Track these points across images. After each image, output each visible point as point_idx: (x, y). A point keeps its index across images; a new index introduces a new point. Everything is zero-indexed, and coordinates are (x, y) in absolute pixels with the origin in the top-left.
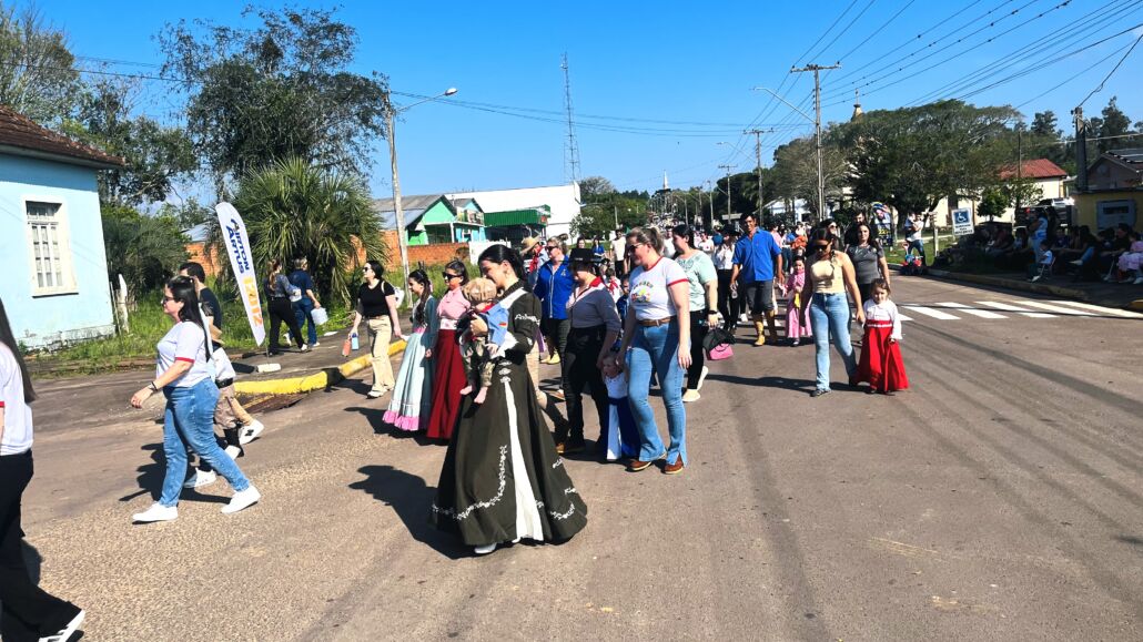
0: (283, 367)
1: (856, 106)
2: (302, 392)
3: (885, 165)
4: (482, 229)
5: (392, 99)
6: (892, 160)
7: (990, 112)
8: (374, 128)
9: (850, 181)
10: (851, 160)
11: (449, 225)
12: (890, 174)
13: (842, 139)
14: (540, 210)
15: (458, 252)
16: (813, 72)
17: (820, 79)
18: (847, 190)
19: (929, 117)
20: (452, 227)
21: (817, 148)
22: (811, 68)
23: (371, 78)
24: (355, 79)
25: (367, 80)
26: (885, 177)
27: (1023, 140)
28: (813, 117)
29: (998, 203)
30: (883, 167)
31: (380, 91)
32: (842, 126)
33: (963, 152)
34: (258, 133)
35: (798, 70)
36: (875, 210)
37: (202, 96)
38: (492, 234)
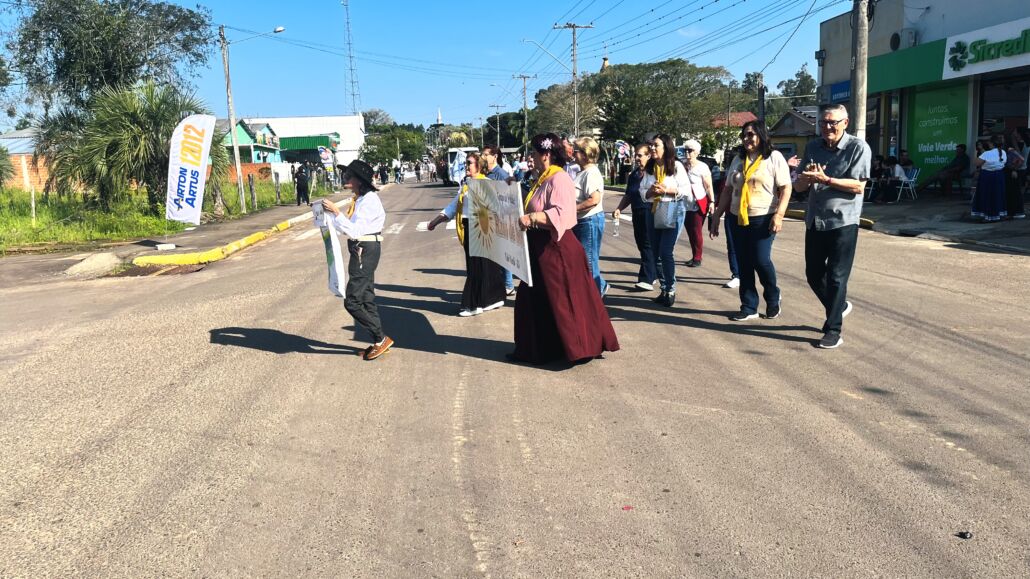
0: (177, 246)
1: (605, 59)
2: (200, 264)
3: (626, 111)
4: (278, 152)
5: (226, 33)
6: (632, 106)
7: (709, 71)
8: (200, 55)
9: (599, 124)
10: (600, 105)
11: (249, 147)
12: (631, 119)
13: (593, 87)
14: (331, 136)
15: (261, 171)
16: (571, 30)
17: (576, 37)
18: (596, 131)
19: (662, 72)
20: (252, 148)
21: (574, 93)
22: (570, 26)
23: (196, 11)
24: (180, 10)
25: (191, 12)
26: (626, 121)
27: (732, 95)
28: (571, 67)
29: (712, 145)
30: (624, 113)
31: (203, 22)
32: (593, 76)
33: (686, 105)
34: (89, 54)
35: (559, 28)
36: (619, 146)
37: (35, 17)
38: (288, 156)
